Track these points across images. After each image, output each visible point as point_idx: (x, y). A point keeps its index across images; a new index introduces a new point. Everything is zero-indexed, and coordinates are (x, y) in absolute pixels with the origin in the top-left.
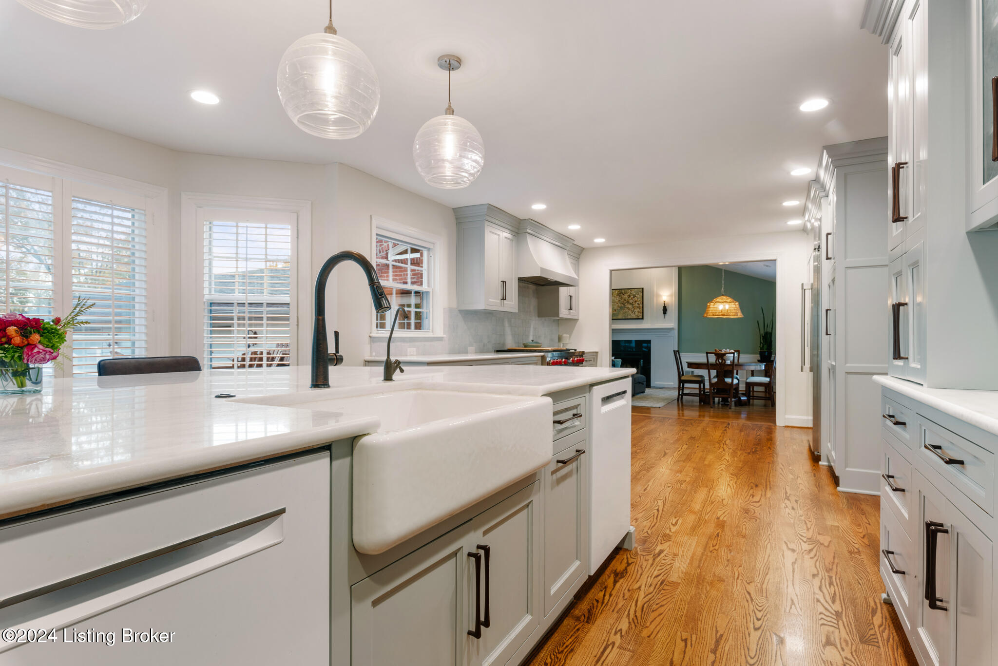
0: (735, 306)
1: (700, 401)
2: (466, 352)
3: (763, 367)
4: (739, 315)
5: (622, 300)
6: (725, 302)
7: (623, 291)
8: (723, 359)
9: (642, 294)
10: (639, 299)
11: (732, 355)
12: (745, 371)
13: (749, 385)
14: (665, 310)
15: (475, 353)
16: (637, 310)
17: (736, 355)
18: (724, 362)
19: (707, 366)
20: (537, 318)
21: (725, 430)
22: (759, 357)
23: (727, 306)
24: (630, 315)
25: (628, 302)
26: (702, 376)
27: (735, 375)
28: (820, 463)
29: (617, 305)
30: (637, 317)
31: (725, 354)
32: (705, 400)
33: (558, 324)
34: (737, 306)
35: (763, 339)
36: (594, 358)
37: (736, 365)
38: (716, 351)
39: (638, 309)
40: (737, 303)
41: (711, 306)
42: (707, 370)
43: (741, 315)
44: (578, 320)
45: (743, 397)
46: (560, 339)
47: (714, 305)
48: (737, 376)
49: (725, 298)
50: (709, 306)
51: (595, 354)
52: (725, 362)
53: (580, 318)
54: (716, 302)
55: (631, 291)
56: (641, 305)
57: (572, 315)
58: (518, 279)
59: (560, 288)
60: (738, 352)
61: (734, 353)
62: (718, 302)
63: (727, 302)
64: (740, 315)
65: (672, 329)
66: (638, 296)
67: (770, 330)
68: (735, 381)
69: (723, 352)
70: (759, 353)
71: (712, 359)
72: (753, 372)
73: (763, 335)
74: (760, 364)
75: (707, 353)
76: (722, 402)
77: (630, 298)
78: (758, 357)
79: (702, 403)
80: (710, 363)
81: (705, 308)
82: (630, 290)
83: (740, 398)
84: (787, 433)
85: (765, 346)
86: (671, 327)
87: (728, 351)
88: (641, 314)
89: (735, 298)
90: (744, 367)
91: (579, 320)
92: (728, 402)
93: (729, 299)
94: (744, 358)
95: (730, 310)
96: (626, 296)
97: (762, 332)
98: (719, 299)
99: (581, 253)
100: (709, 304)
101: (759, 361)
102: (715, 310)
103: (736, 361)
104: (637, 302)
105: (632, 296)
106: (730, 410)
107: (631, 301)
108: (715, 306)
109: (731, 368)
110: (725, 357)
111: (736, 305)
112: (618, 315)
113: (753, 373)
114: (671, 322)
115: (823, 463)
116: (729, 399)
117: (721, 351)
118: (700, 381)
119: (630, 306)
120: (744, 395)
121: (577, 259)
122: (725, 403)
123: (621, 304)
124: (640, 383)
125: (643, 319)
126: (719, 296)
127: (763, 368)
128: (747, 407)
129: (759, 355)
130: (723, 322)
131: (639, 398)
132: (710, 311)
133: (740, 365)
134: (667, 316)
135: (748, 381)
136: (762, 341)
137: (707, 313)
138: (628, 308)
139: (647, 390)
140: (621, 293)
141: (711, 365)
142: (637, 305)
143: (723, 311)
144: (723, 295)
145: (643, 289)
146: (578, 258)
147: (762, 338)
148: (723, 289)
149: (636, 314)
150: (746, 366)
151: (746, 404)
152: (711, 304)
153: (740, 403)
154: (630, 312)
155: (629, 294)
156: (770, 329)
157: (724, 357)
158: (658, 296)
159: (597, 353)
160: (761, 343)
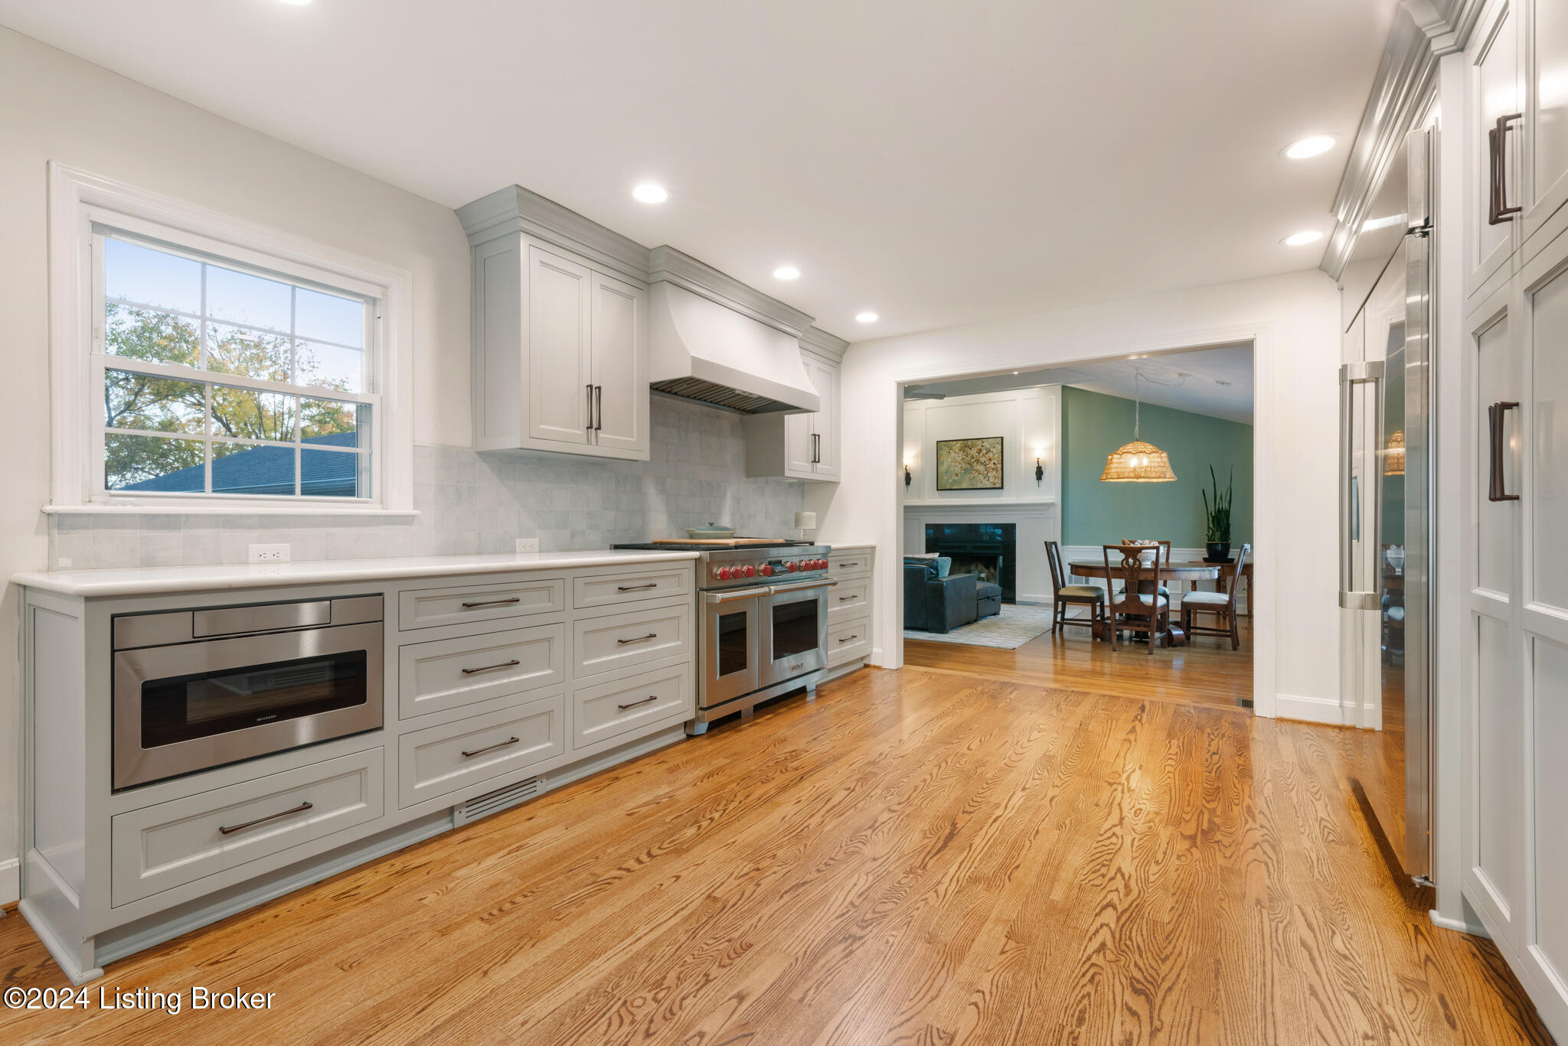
0: (1159, 459)
1: (1095, 636)
2: (512, 551)
3: (1215, 573)
4: (1168, 476)
5: (969, 458)
6: (1141, 452)
7: (969, 443)
8: (1135, 559)
9: (1000, 447)
10: (996, 456)
11: (1155, 551)
12: (1180, 581)
13: (1188, 609)
14: (1039, 473)
15: (540, 552)
16: (992, 474)
17: (1162, 550)
18: (1138, 563)
19: (1106, 571)
20: (746, 479)
21: (1133, 730)
22: (1206, 553)
23: (1145, 461)
24: (981, 482)
25: (978, 461)
26: (1097, 589)
27: (1161, 587)
28: (1434, 914)
29: (960, 466)
30: (992, 486)
31: (1139, 550)
32: (1102, 633)
33: (803, 491)
34: (1165, 460)
35: (1213, 521)
36: (866, 559)
37: (1162, 570)
38: (1124, 543)
39: (994, 472)
40: (1164, 455)
41: (1114, 461)
42: (1106, 579)
43: (1173, 475)
44: (839, 483)
45: (1175, 630)
46: (798, 521)
47: (1119, 459)
48: (1164, 588)
49: (1140, 446)
50: (1111, 460)
51: (869, 551)
52: (1140, 564)
53: (842, 481)
54: (1124, 453)
55: (983, 442)
56: (1000, 466)
57: (821, 472)
58: (651, 387)
59: (786, 417)
60: (1168, 544)
61: (1157, 548)
62: (1128, 453)
63: (1145, 452)
64: (1170, 477)
65: (1052, 505)
66: (995, 450)
67: (1225, 506)
68: (1161, 601)
69: (1137, 545)
70: (1205, 545)
71: (1116, 558)
72: (1194, 583)
73: (1213, 514)
74: (1211, 568)
75: (1105, 548)
76: (1134, 637)
77: (981, 455)
78: (1204, 553)
79: (1099, 640)
80: (1110, 566)
81: (1105, 463)
82: (980, 441)
83: (1169, 633)
84: (1286, 746)
85: (1218, 534)
86: (1050, 501)
87: (1147, 543)
88: (1000, 481)
89: (1160, 445)
90: (1178, 574)
91: (840, 486)
92: (1148, 638)
93: (1150, 447)
94: (1180, 555)
95: (1151, 467)
96: (974, 452)
97: (1212, 509)
98: (1130, 447)
99: (844, 352)
100: (1110, 457)
101: (1205, 560)
102: (1122, 468)
103: (1162, 560)
104: (993, 461)
105: (985, 451)
106: (1150, 657)
107: (982, 459)
108: (1122, 460)
109: (1153, 575)
110: (1139, 554)
111: (1161, 458)
112: (960, 483)
113: (1194, 586)
114: (1050, 493)
115: (1445, 918)
116: (1149, 633)
117: (1133, 542)
118: (1094, 600)
119: (981, 468)
120: (1177, 624)
121: (835, 364)
122: (1141, 639)
123: (966, 464)
124: (989, 598)
125: (1002, 488)
126: (1129, 443)
127: (1216, 576)
128: (1185, 648)
129: (1205, 550)
130: (1137, 491)
131: (983, 626)
132: (1113, 471)
133: (1169, 570)
134: (1042, 482)
135: (1186, 600)
136: (1211, 525)
137: (1107, 474)
138: (977, 470)
139: (1005, 609)
140: (967, 446)
141: (1113, 569)
142: (993, 466)
143: (1137, 470)
144: (1137, 440)
145: (1002, 438)
146: (839, 363)
147: (1211, 519)
148: (1137, 429)
149: (992, 481)
150: (1181, 572)
151: (1185, 642)
152: (1115, 456)
153: (1169, 642)
154: (981, 476)
155: (979, 447)
156: (1227, 505)
157: (1139, 556)
158: (1028, 449)
159: (873, 548)
160: (1209, 528)
